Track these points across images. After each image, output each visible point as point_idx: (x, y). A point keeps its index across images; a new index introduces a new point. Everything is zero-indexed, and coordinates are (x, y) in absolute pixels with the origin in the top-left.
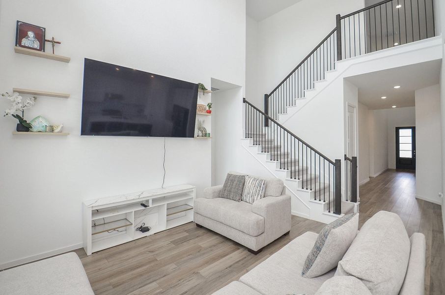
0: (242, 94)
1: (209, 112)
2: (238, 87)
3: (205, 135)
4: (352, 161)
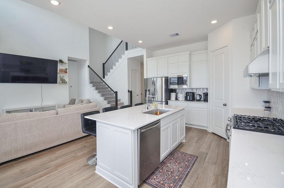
0: (87, 63)
1: (66, 72)
2: (86, 60)
3: (64, 82)
4: (130, 92)
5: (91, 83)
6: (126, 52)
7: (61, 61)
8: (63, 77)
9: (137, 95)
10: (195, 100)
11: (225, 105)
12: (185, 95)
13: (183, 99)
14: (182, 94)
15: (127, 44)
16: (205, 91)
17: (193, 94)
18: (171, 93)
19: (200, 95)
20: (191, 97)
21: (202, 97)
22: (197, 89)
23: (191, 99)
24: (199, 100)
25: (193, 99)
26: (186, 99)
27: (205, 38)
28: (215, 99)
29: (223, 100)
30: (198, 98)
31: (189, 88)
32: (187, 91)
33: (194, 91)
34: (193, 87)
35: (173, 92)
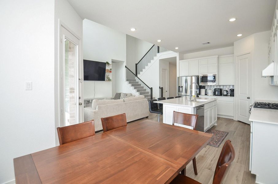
0: (125, 64)
1: (111, 72)
2: (123, 62)
3: (109, 80)
4: (162, 89)
5: (127, 80)
6: (158, 54)
7: (108, 63)
8: (109, 75)
9: (166, 91)
10: (222, 95)
11: (249, 98)
12: (214, 91)
13: (212, 94)
14: (210, 90)
15: (158, 47)
16: (231, 88)
17: (221, 90)
18: (201, 89)
19: (227, 91)
20: (219, 92)
21: (229, 92)
22: (224, 86)
23: (219, 94)
24: (226, 95)
25: (221, 94)
26: (215, 94)
27: (232, 44)
28: (240, 94)
29: (247, 94)
30: (225, 93)
31: (217, 85)
32: (215, 87)
33: (221, 87)
34: (220, 84)
35: (203, 88)
